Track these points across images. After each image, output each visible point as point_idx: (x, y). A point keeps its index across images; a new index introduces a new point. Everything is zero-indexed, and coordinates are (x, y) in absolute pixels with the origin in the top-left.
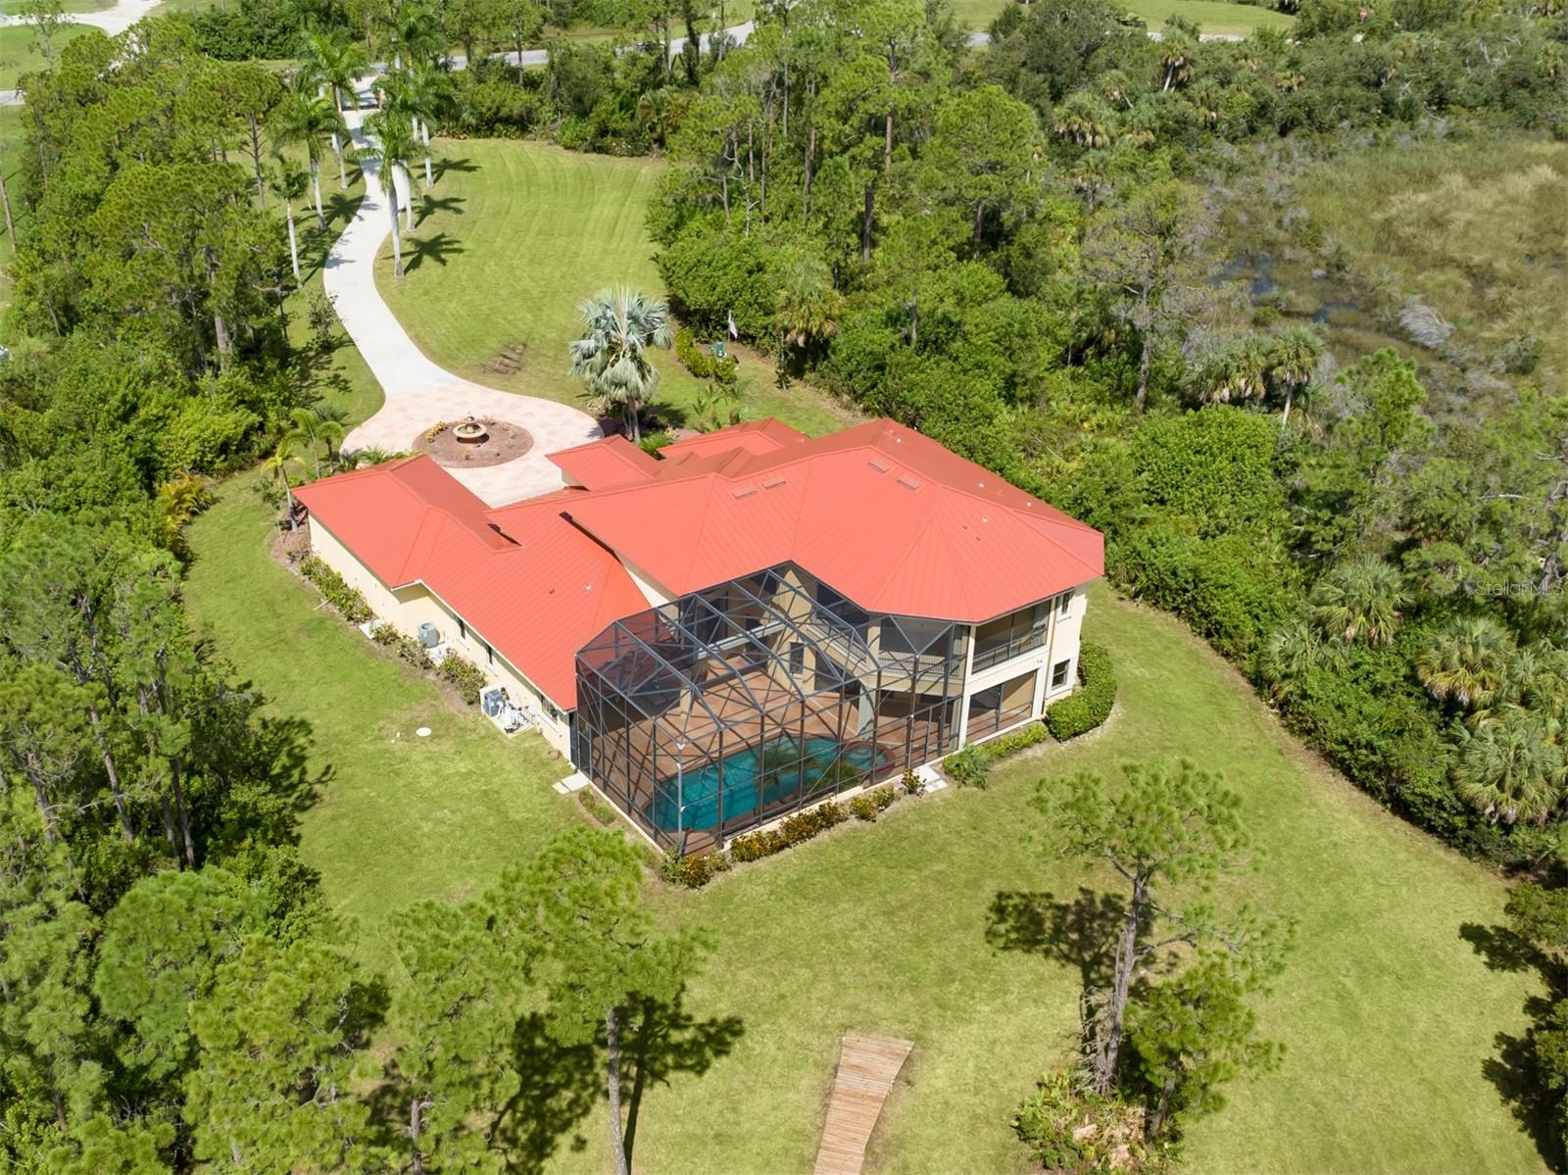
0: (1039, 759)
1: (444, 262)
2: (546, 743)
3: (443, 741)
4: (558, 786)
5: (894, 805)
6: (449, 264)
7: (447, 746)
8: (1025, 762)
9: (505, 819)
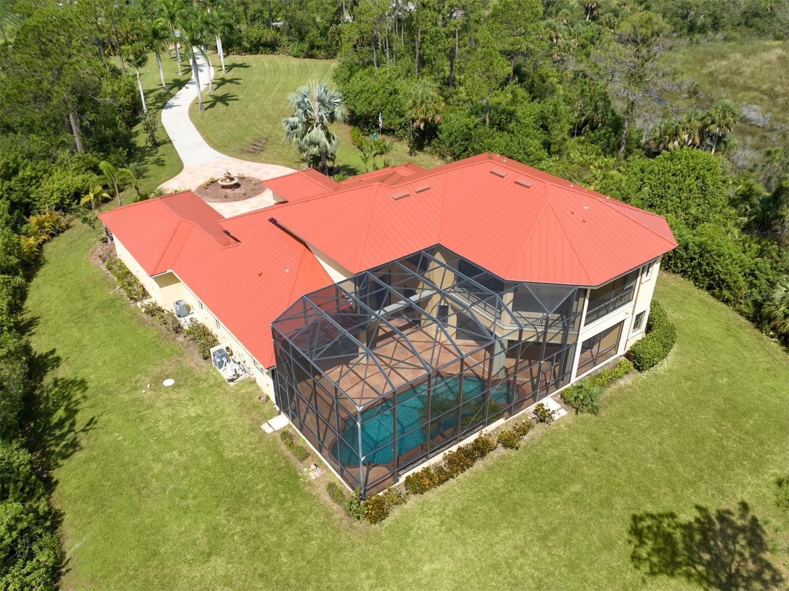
0: (630, 387)
1: (227, 105)
2: (259, 389)
3: (182, 390)
4: (265, 427)
5: (531, 433)
6: (230, 105)
7: (184, 394)
8: (620, 390)
9: (221, 458)
